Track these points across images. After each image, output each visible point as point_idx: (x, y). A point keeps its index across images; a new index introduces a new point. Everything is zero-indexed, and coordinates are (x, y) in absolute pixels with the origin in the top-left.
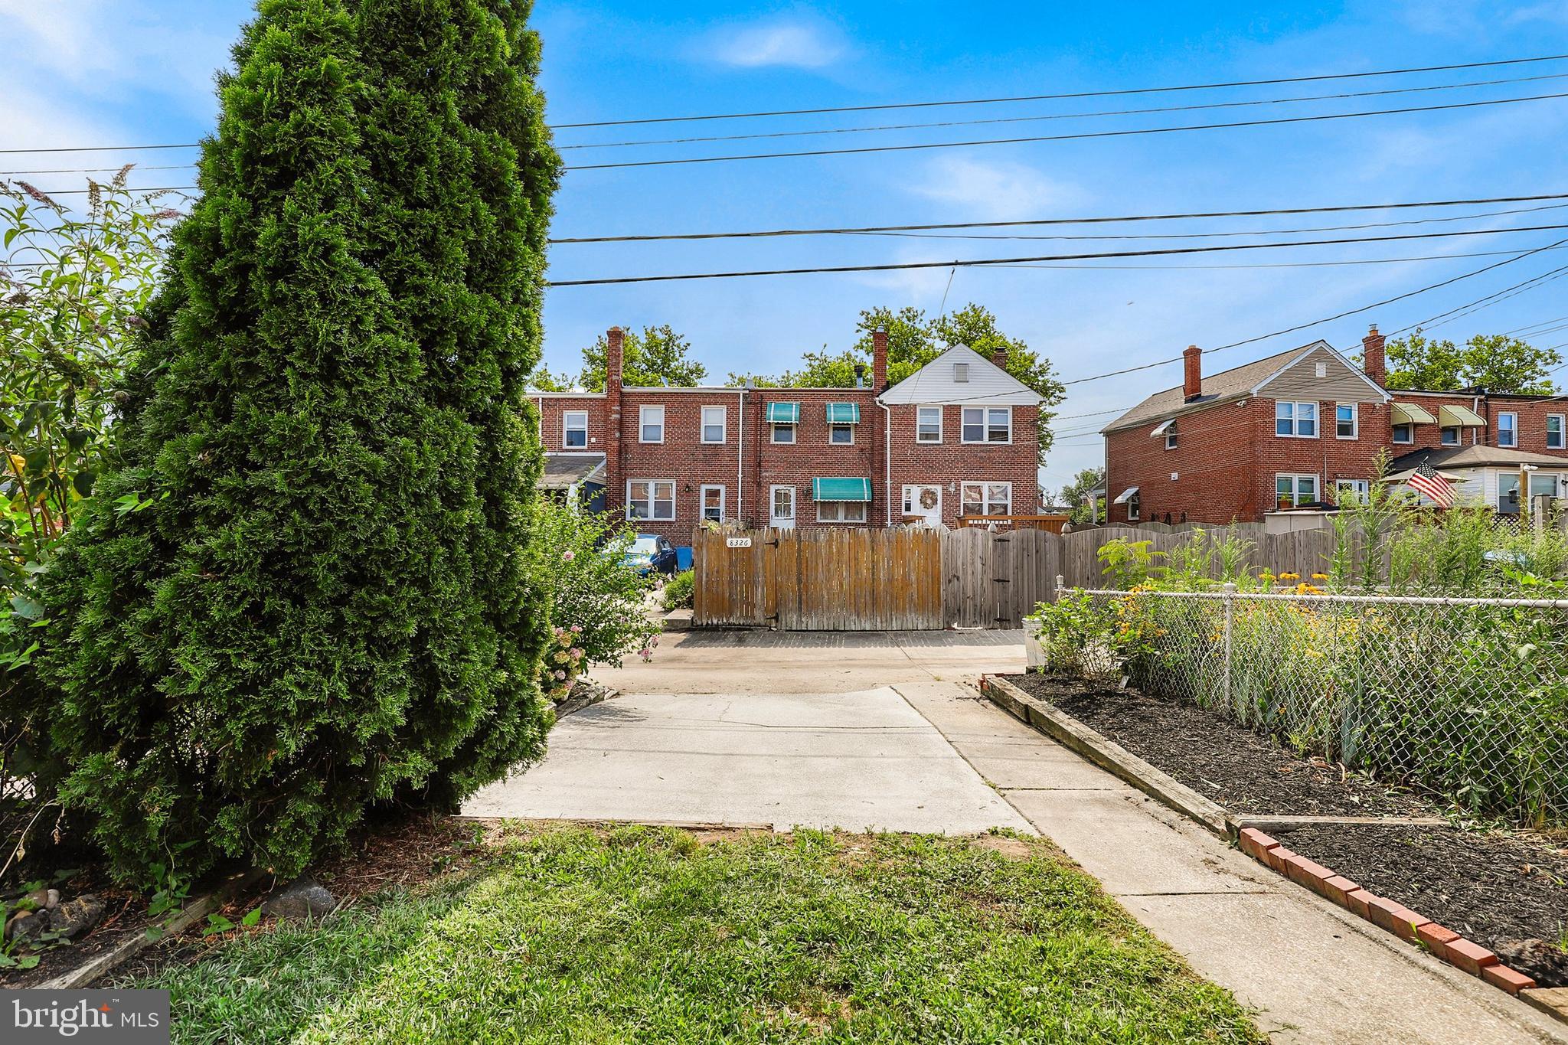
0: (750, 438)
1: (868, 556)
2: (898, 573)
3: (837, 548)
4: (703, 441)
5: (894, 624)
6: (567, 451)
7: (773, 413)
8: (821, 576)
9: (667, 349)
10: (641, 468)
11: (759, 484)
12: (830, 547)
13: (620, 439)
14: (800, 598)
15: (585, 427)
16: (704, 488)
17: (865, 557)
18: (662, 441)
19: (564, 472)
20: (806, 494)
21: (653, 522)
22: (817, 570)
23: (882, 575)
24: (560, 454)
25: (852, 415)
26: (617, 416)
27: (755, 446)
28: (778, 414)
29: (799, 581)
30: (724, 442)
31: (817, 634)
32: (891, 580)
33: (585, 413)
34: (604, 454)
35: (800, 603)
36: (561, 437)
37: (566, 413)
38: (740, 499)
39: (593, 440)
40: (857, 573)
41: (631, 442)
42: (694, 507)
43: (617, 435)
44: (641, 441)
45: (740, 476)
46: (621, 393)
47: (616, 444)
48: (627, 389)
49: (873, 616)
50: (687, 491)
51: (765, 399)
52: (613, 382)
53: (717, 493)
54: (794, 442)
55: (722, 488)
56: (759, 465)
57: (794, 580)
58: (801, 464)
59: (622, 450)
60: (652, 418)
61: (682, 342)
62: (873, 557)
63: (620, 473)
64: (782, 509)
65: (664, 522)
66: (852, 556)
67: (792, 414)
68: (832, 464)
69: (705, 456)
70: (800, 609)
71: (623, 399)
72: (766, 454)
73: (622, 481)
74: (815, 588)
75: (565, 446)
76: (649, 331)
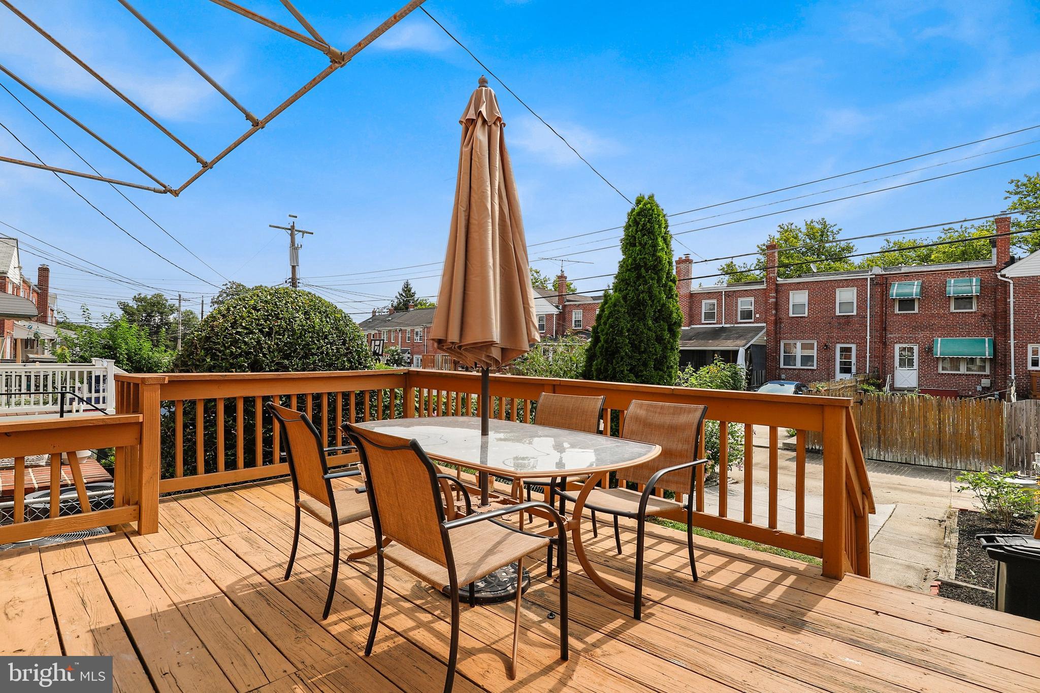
0: (877, 310)
1: (935, 416)
2: (963, 430)
3: (908, 408)
4: (838, 313)
5: (959, 465)
6: (741, 323)
7: (896, 290)
8: (896, 425)
9: (822, 236)
10: (791, 333)
11: (885, 344)
12: (904, 407)
13: (776, 315)
14: (879, 438)
15: (752, 308)
16: (838, 346)
17: (932, 415)
18: (806, 315)
19: (737, 338)
20: (927, 352)
21: (799, 369)
22: (893, 422)
23: (949, 429)
24: (736, 325)
25: (973, 287)
26: (774, 300)
27: (881, 316)
28: (900, 291)
29: (879, 428)
30: (855, 313)
31: (890, 464)
32: (956, 433)
33: (752, 299)
34: (764, 325)
35: (879, 442)
36: (737, 315)
37: (740, 300)
38: (868, 355)
39: (758, 316)
40: (925, 426)
41: (783, 316)
42: (831, 360)
43: (774, 312)
44: (791, 315)
45: (868, 337)
46: (777, 284)
47: (773, 318)
48: (780, 280)
49: (939, 457)
50: (826, 348)
51: (889, 281)
52: (771, 278)
53: (849, 350)
54: (916, 311)
55: (854, 347)
56: (885, 329)
57: (875, 426)
58: (922, 328)
59: (777, 322)
60: (799, 299)
61: (835, 229)
62: (939, 416)
63: (776, 338)
64: (907, 362)
65: (808, 370)
66: (922, 414)
67: (914, 289)
68: (951, 328)
69: (839, 324)
70: (879, 446)
71: (778, 288)
72: (890, 319)
73: (778, 342)
74: (891, 434)
75: (739, 320)
76: (808, 223)
